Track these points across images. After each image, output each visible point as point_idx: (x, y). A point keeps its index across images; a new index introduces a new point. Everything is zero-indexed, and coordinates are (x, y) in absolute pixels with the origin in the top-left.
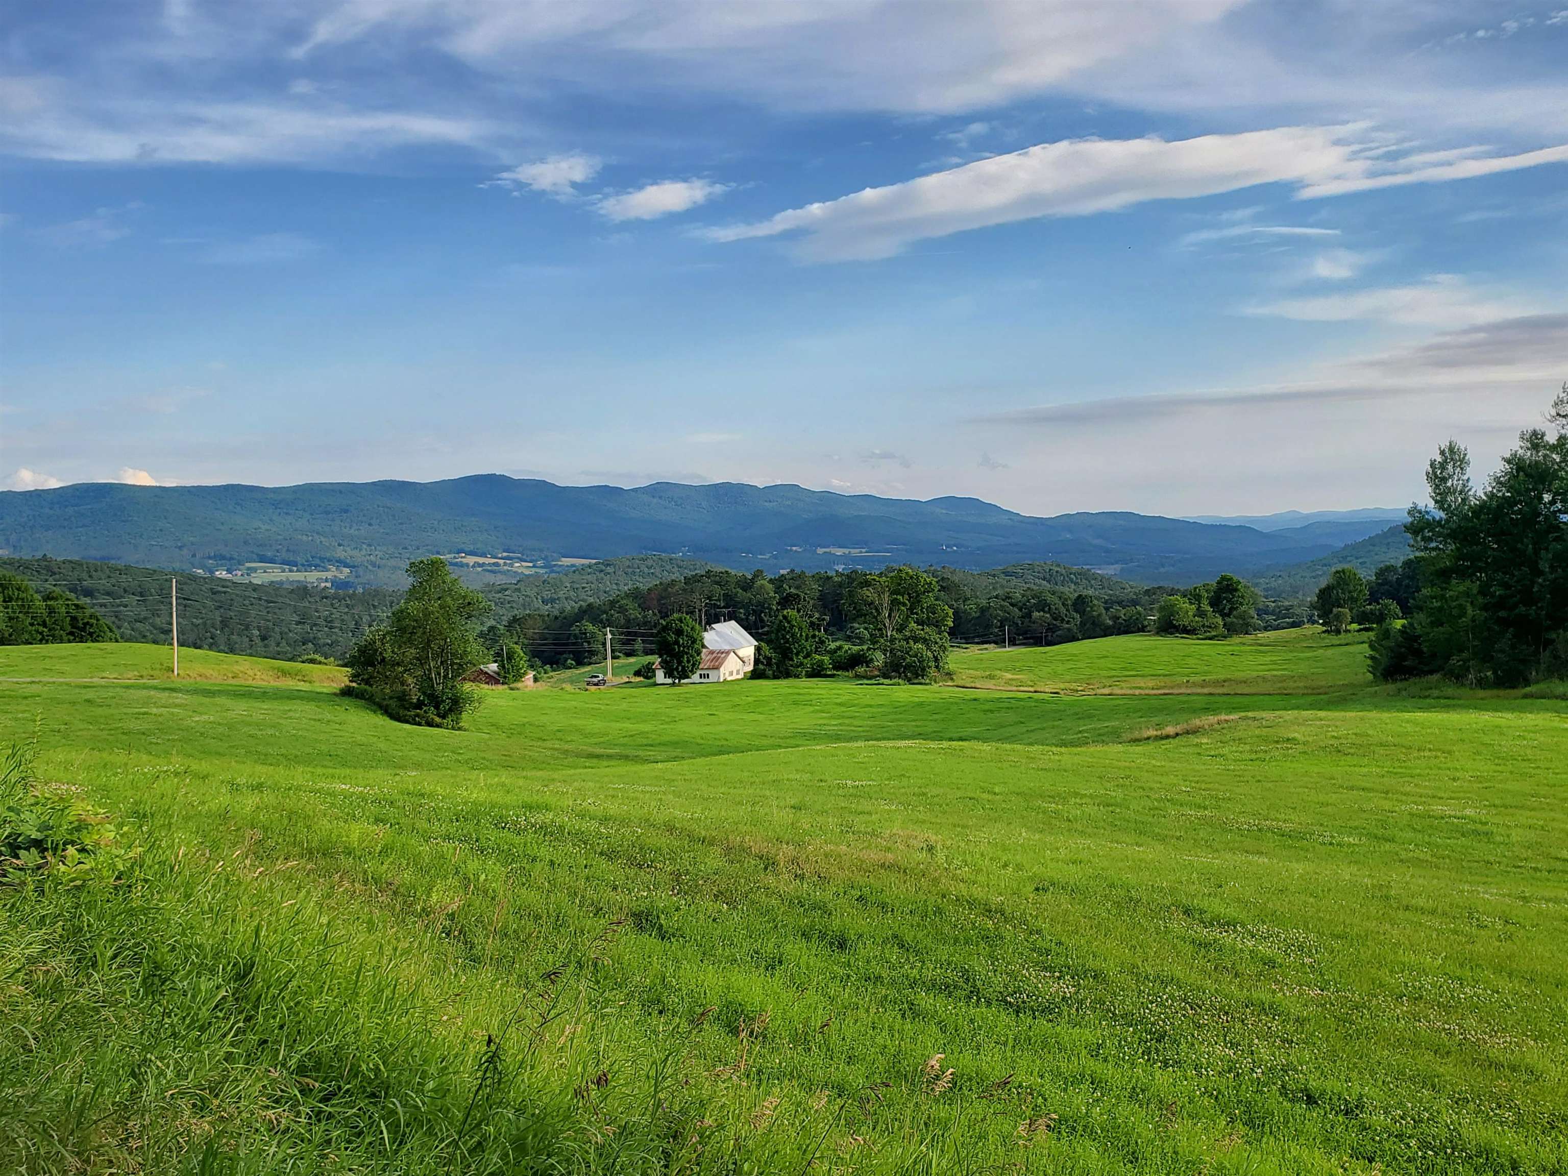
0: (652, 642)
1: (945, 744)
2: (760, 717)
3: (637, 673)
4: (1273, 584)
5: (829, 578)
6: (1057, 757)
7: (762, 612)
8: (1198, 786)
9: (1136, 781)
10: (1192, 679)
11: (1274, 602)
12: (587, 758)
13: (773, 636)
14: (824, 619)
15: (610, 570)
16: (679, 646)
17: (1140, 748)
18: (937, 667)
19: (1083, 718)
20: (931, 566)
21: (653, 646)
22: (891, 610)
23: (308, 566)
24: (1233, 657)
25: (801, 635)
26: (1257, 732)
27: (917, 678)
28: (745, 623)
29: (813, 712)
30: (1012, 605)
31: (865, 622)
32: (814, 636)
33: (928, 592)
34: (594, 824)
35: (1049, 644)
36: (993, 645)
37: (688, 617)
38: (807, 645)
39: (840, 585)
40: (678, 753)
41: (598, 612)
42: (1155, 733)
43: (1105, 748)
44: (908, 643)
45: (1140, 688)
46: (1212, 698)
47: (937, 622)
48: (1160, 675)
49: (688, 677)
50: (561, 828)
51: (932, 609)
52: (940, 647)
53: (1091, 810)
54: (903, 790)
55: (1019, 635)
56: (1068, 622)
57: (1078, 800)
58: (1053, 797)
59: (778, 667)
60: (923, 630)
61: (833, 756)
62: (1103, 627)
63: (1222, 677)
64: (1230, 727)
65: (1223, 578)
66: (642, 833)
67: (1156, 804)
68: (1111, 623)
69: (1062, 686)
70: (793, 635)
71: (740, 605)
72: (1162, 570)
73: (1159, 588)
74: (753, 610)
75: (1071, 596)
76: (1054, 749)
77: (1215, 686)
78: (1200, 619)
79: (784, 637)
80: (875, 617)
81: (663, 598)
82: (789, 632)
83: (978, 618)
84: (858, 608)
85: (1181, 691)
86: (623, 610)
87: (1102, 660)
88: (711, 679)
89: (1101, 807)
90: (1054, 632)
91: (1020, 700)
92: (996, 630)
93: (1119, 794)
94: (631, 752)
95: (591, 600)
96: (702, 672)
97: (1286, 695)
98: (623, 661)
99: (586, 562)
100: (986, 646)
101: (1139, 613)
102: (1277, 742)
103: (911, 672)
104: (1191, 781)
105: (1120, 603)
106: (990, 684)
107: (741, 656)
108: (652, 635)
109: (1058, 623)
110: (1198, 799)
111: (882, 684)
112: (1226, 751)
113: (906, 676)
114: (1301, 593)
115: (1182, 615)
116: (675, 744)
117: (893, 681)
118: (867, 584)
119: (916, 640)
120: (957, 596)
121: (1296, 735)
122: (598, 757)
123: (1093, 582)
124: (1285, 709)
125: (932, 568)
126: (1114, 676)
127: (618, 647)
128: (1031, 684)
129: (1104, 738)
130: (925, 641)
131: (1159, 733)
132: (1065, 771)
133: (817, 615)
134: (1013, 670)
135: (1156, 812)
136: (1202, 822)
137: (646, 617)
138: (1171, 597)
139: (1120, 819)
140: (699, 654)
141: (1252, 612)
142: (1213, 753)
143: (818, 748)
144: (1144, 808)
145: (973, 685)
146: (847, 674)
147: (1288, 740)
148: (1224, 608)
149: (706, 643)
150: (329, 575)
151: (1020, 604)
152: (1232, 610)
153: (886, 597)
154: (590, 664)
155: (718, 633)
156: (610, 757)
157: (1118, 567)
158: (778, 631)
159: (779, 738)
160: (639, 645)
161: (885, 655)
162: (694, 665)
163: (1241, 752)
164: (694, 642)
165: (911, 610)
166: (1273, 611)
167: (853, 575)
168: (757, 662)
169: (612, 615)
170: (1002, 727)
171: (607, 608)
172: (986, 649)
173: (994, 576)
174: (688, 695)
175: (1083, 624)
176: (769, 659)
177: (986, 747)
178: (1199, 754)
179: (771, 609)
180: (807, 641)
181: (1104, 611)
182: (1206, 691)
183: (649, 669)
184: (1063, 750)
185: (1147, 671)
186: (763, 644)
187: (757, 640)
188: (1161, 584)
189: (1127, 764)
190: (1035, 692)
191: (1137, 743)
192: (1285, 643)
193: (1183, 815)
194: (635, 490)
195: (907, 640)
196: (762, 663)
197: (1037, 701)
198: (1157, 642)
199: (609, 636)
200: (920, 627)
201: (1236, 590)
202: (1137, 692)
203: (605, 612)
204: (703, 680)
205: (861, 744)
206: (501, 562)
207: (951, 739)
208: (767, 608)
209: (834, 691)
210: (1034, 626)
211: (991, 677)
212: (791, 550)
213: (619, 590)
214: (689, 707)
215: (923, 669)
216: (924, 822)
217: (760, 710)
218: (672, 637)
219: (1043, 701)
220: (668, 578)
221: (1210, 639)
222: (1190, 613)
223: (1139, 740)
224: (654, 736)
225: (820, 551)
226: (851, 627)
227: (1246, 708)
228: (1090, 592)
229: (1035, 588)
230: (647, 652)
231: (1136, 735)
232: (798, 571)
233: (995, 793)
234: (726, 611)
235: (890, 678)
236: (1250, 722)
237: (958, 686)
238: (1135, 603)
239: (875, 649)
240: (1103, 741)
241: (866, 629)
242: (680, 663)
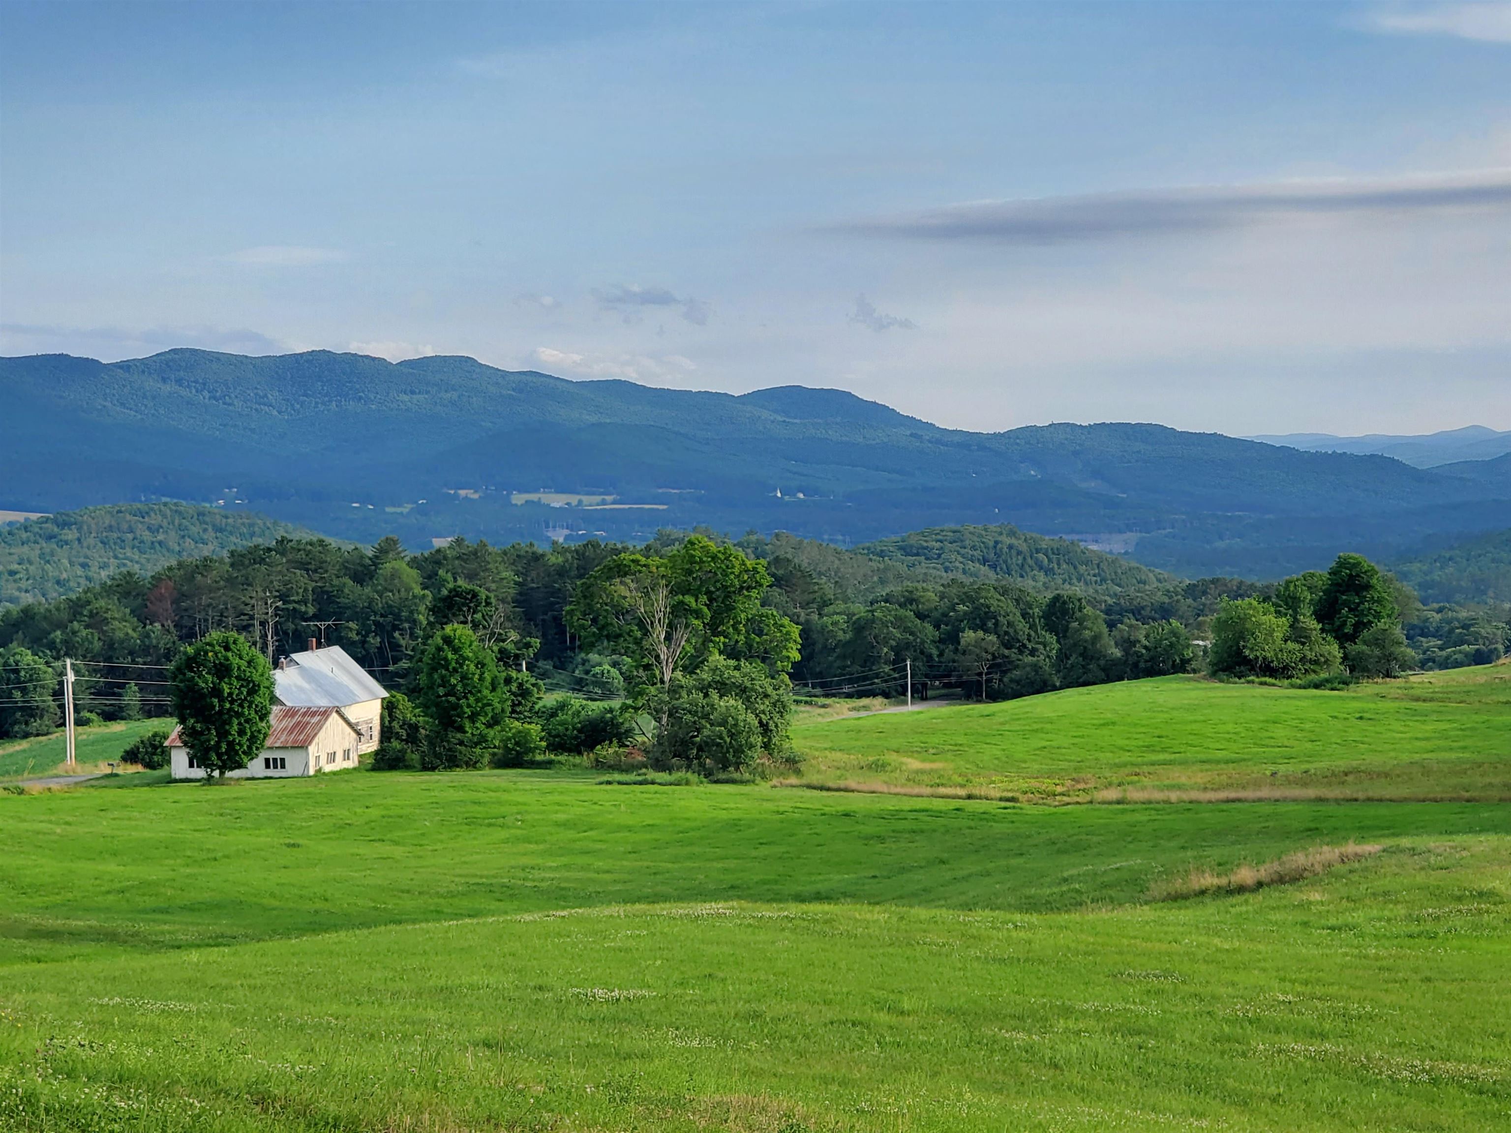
0: (163, 691)
1: (794, 909)
2: (398, 852)
3: (131, 756)
4: (1437, 576)
5: (537, 558)
6: (1022, 934)
7: (395, 628)
8: (1308, 989)
9: (1184, 982)
10: (1282, 769)
11: (1439, 611)
12: (27, 937)
13: (423, 679)
14: (528, 646)
15: (70, 535)
16: (222, 700)
17: (1190, 912)
18: (766, 746)
19: (1066, 852)
20: (750, 533)
21: (168, 700)
22: (670, 625)
24: (1360, 722)
25: (481, 679)
26: (1420, 878)
27: (725, 768)
28: (361, 652)
29: (506, 841)
30: (920, 616)
31: (614, 652)
32: (508, 681)
33: (749, 588)
34: (97, 1094)
35: (995, 696)
36: (879, 701)
37: (242, 638)
38: (495, 699)
39: (562, 572)
40: (224, 925)
41: (45, 625)
42: (1216, 881)
43: (1117, 914)
44: (706, 695)
45: (1179, 787)
46: (1323, 808)
47: (766, 652)
48: (1218, 762)
49: (240, 766)
50: (30, 1099)
51: (756, 626)
52: (774, 704)
53: (1099, 1044)
54: (711, 1008)
55: (936, 678)
56: (1033, 653)
57: (1071, 1024)
58: (1021, 1018)
59: (432, 744)
60: (737, 668)
61: (559, 935)
62: (1102, 662)
63: (1342, 764)
64: (1366, 869)
65: (1343, 564)
66: (203, 1110)
67: (1226, 1029)
68: (1117, 653)
69: (1024, 786)
70: (464, 677)
71: (348, 613)
72: (1220, 544)
73: (1213, 582)
74: (376, 623)
75: (1040, 598)
76: (1017, 917)
77: (1330, 784)
78: (1297, 646)
79: (444, 683)
80: (638, 642)
81: (184, 596)
82: (455, 670)
83: (848, 643)
84: (601, 621)
85: (1259, 794)
86: (97, 621)
87: (1105, 731)
88: (289, 771)
89: (1119, 1038)
90: (1004, 672)
91: (938, 814)
92: (887, 669)
93: (1153, 1010)
94: (121, 925)
95: (28, 599)
96: (271, 755)
97: (1468, 801)
98: (99, 729)
99: (19, 517)
100: (865, 701)
101: (1174, 633)
102: (1459, 899)
103: (712, 756)
104: (1293, 982)
105: (1137, 612)
106: (876, 782)
107: (353, 720)
108: (161, 675)
109: (1012, 654)
110: (1310, 1019)
111: (653, 783)
112: (1358, 917)
113: (702, 765)
114: (1491, 593)
115: (1261, 638)
116: (214, 907)
117: (676, 776)
118: (621, 571)
119: (723, 688)
120: (806, 597)
121: (1497, 883)
122: (53, 935)
123: (1082, 569)
124: (1471, 830)
125: (754, 538)
126: (1125, 765)
127: (86, 699)
128: (960, 780)
129: (1112, 893)
130: (742, 691)
131: (1224, 881)
132: (1041, 962)
133: (514, 636)
134: (923, 751)
135: (1226, 1046)
136: (1321, 1065)
137: (148, 636)
138: (1239, 602)
139: (1156, 1063)
140: (263, 717)
141: (1398, 632)
142: (1332, 921)
143: (528, 917)
144: (1203, 1037)
145: (842, 784)
146: (577, 760)
147: (1481, 894)
148: (1344, 624)
149: (278, 693)
151: (935, 614)
152: (1360, 626)
153: (661, 600)
154: (26, 736)
155: (306, 673)
156: (75, 936)
157: (1133, 537)
158: (434, 669)
159: (438, 895)
160: (132, 696)
161: (658, 720)
162: (253, 739)
163: (1389, 920)
164: (253, 690)
165: (714, 627)
166: (1438, 629)
167: (590, 552)
168: (386, 733)
169: (74, 633)
170: (903, 870)
171: (65, 616)
172: (865, 708)
173: (882, 554)
174: (241, 804)
175: (1063, 656)
176: (413, 728)
177: (878, 915)
178: (1305, 924)
179: (414, 622)
180: (494, 689)
181: (1105, 630)
182: (1311, 792)
183: (155, 747)
184: (1034, 918)
185: (1191, 754)
186: (399, 696)
187: (386, 687)
188: (1219, 574)
189: (1164, 947)
190: (969, 797)
191: (1181, 903)
192: (1464, 696)
193: (1280, 1052)
194: (125, 366)
195: (704, 690)
196: (398, 737)
197: (973, 816)
198: (1211, 694)
199: (71, 677)
200: (732, 663)
201: (1368, 587)
202: (1174, 796)
203: (62, 626)
204: (271, 772)
205: (616, 909)
207: (800, 898)
208: (407, 621)
209: (550, 797)
210: (967, 661)
211: (878, 767)
212: (456, 497)
213: (89, 579)
214: (241, 829)
215: (739, 751)
216: (759, 1073)
217: (397, 834)
218: (206, 681)
219: (984, 817)
220: (194, 553)
221: (1317, 686)
222: (1278, 635)
223: (1185, 897)
224: (169, 892)
225: (518, 499)
226: (584, 662)
227: (1392, 829)
228: (1077, 590)
229: (967, 580)
230: (152, 711)
231: (1178, 885)
232: (471, 542)
233: (902, 1013)
234: (323, 625)
235: (669, 769)
236: (1404, 858)
237: (810, 787)
238: (1165, 612)
239: (636, 709)
240: (1112, 899)
241: (614, 664)
242: (223, 734)
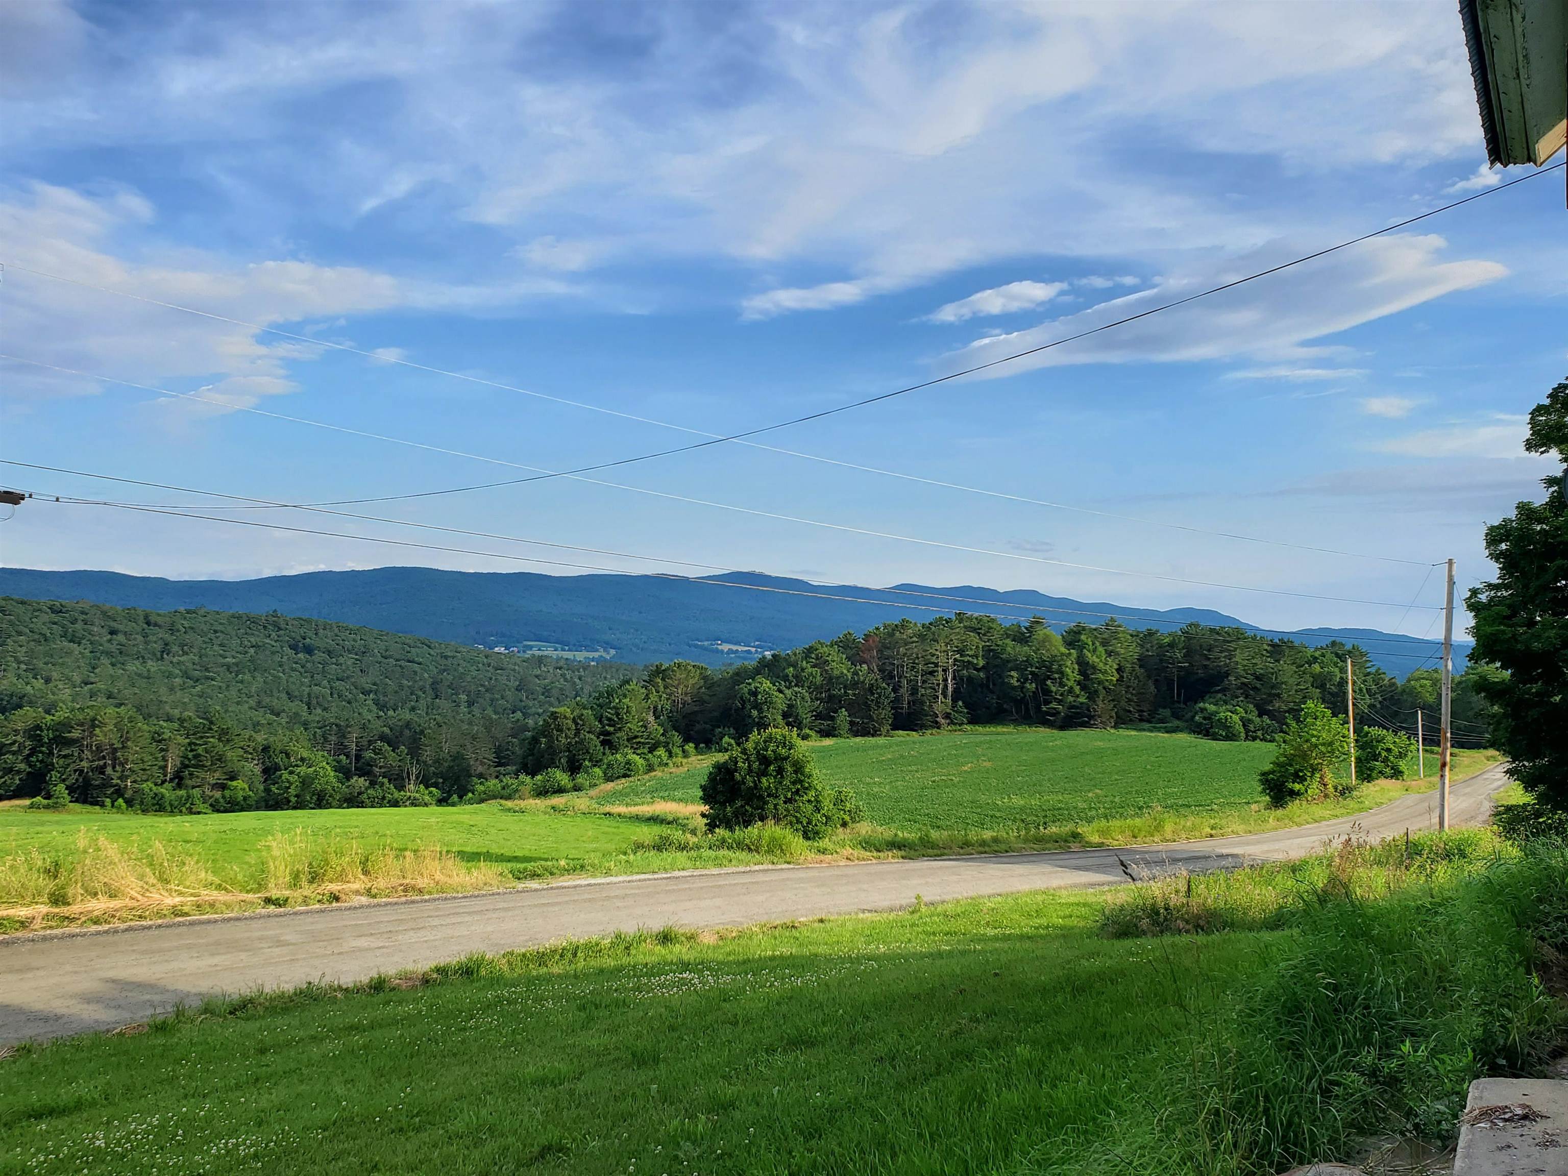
7: (1047, 678)
23: (578, 647)
81: (886, 647)
137: (857, 674)
150: (596, 655)
206: (753, 650)
230: (859, 731)
